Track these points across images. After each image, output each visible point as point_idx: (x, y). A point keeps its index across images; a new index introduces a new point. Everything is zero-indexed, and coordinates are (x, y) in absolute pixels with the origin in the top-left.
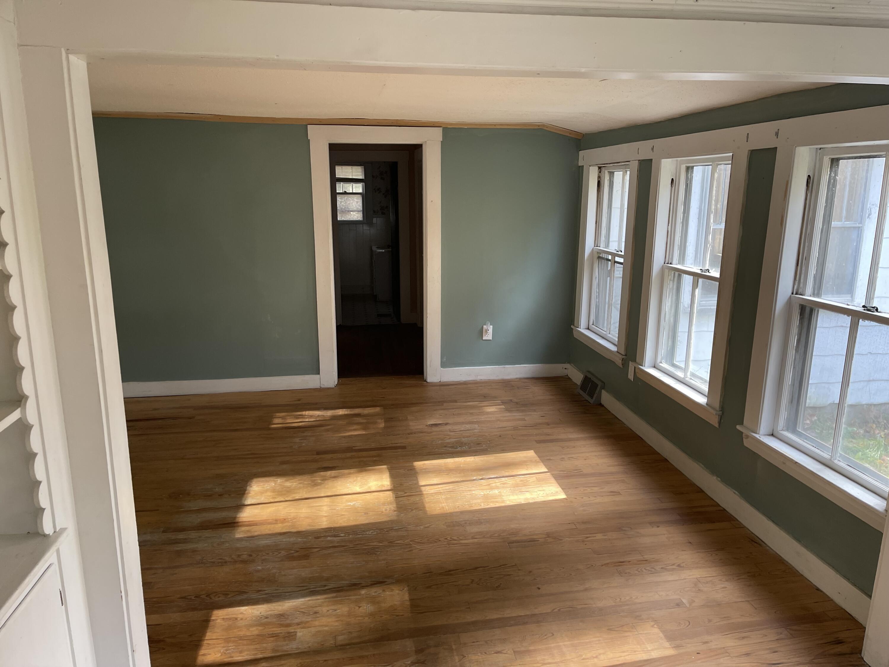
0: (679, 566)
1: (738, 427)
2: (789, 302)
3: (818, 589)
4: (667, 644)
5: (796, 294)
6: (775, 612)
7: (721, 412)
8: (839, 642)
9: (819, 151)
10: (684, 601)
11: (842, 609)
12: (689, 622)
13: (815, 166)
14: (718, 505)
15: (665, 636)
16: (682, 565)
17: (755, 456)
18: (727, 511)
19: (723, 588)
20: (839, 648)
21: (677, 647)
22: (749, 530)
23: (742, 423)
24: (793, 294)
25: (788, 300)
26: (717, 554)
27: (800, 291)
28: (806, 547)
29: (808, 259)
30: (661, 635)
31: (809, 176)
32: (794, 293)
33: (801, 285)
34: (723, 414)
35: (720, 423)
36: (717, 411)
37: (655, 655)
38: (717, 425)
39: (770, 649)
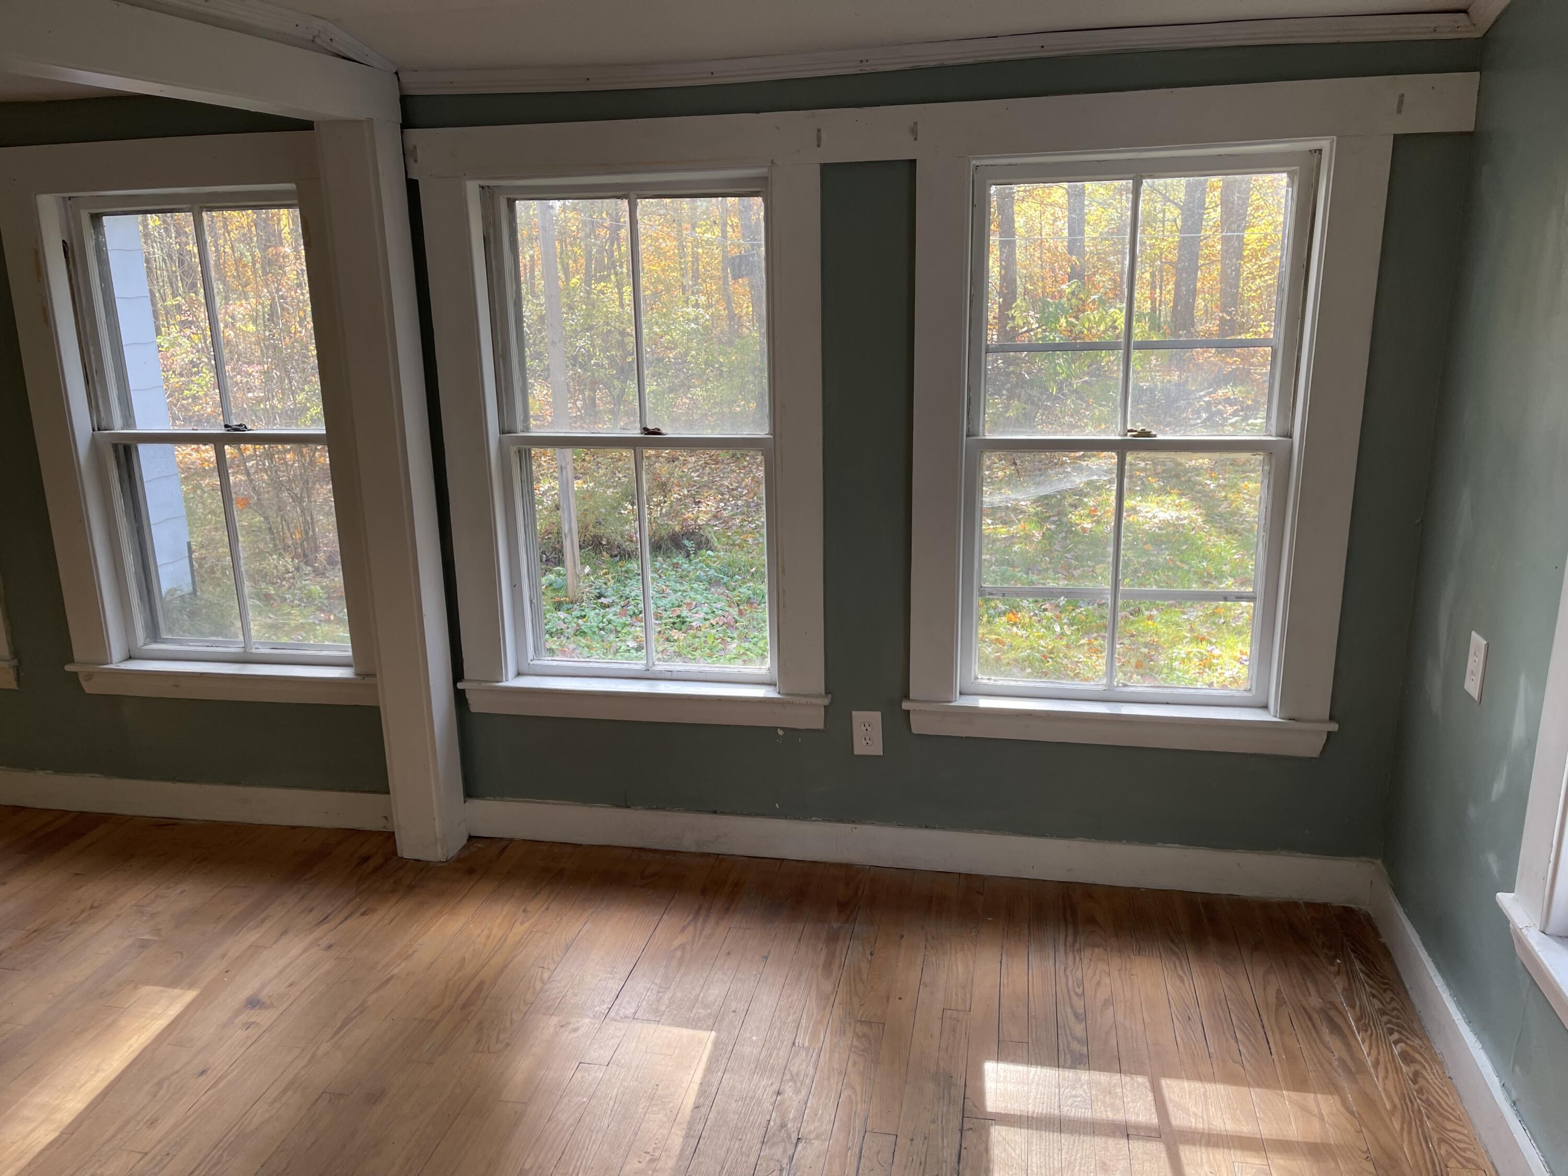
0: (92, 907)
1: (69, 668)
2: (94, 444)
3: (293, 828)
4: (177, 991)
5: (99, 430)
6: (271, 876)
7: (16, 660)
8: (365, 859)
9: (69, 202)
10: (145, 937)
11: (339, 829)
12: (179, 952)
13: (69, 225)
14: (66, 812)
15: (166, 986)
16: (95, 904)
17: (113, 702)
18: (88, 813)
19: (181, 893)
20: (371, 864)
21: (191, 986)
22: (143, 817)
23: (71, 661)
24: (94, 430)
25: (91, 443)
26: (131, 866)
27: (104, 424)
28: (252, 785)
29: (101, 371)
30: (158, 988)
31: (64, 241)
32: (96, 429)
33: (103, 415)
34: (20, 661)
35: (18, 679)
36: (7, 661)
37: (174, 1011)
38: (14, 686)
39: (302, 911)
